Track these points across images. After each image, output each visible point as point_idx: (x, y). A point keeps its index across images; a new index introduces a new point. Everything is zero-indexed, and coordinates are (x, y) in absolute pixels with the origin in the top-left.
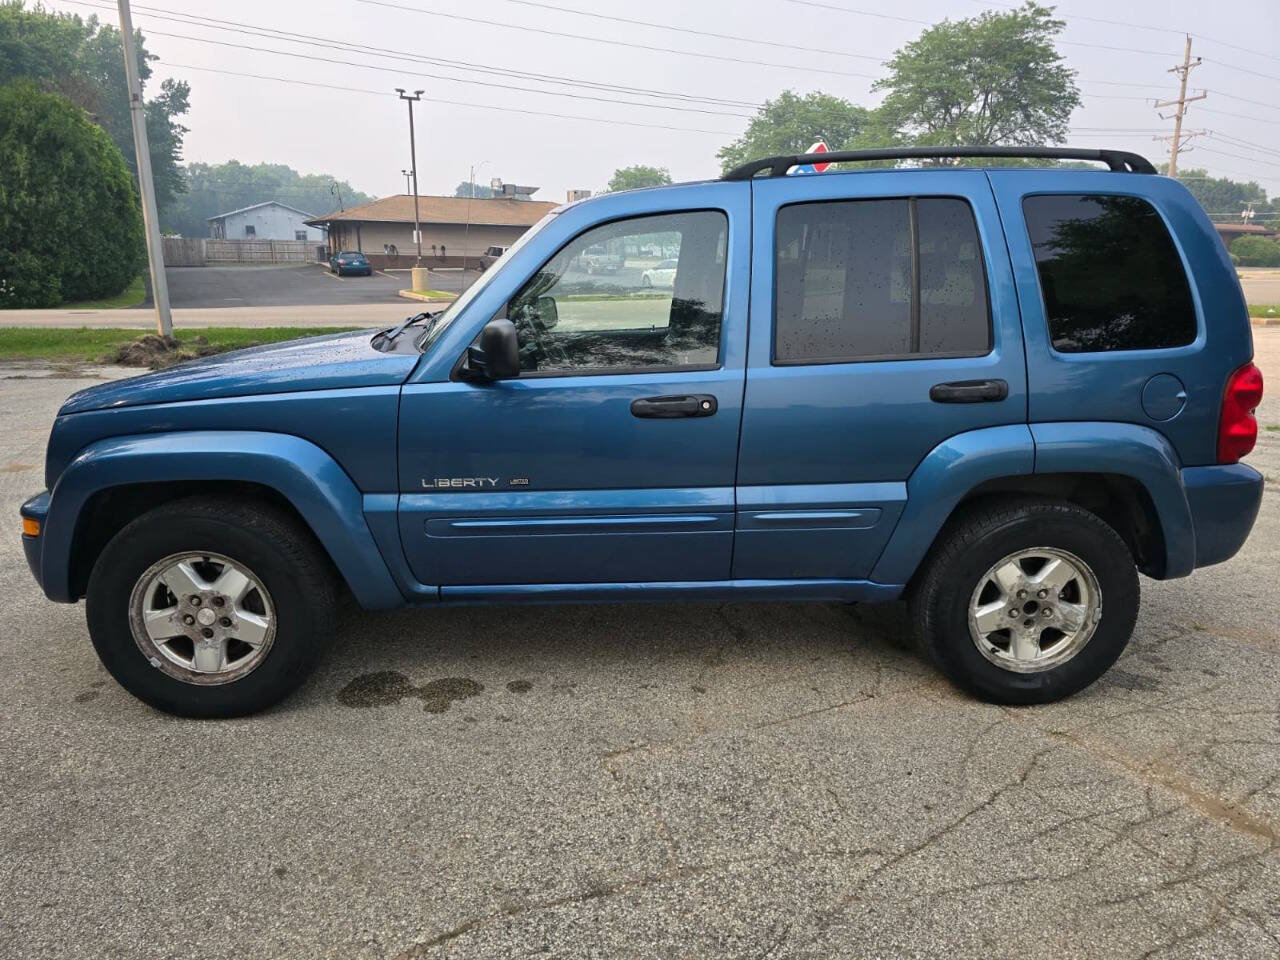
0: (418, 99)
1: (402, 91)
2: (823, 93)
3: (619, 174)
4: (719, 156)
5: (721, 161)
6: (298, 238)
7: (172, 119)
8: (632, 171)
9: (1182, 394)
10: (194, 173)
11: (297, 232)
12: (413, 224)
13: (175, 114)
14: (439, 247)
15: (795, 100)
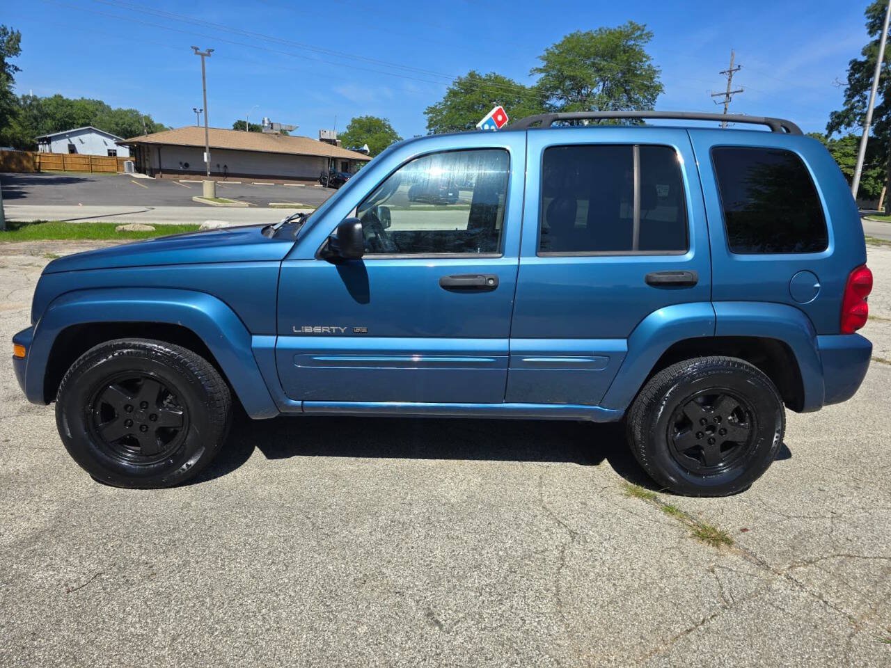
0: (209, 55)
1: (197, 49)
2: (497, 74)
3: (354, 121)
4: (425, 113)
5: (427, 116)
6: (110, 154)
7: (7, 60)
8: (364, 120)
9: (818, 285)
10: (25, 102)
11: (109, 150)
12: (205, 148)
13: (10, 57)
14: (222, 166)
15: (478, 77)
